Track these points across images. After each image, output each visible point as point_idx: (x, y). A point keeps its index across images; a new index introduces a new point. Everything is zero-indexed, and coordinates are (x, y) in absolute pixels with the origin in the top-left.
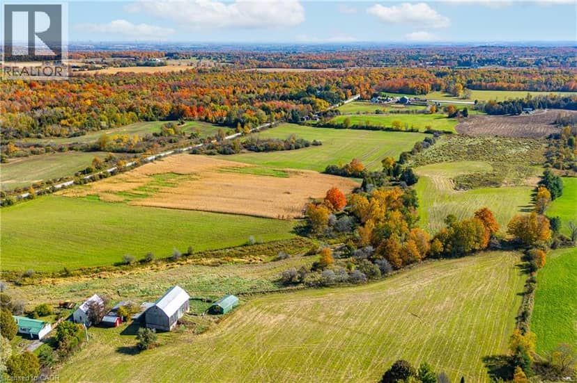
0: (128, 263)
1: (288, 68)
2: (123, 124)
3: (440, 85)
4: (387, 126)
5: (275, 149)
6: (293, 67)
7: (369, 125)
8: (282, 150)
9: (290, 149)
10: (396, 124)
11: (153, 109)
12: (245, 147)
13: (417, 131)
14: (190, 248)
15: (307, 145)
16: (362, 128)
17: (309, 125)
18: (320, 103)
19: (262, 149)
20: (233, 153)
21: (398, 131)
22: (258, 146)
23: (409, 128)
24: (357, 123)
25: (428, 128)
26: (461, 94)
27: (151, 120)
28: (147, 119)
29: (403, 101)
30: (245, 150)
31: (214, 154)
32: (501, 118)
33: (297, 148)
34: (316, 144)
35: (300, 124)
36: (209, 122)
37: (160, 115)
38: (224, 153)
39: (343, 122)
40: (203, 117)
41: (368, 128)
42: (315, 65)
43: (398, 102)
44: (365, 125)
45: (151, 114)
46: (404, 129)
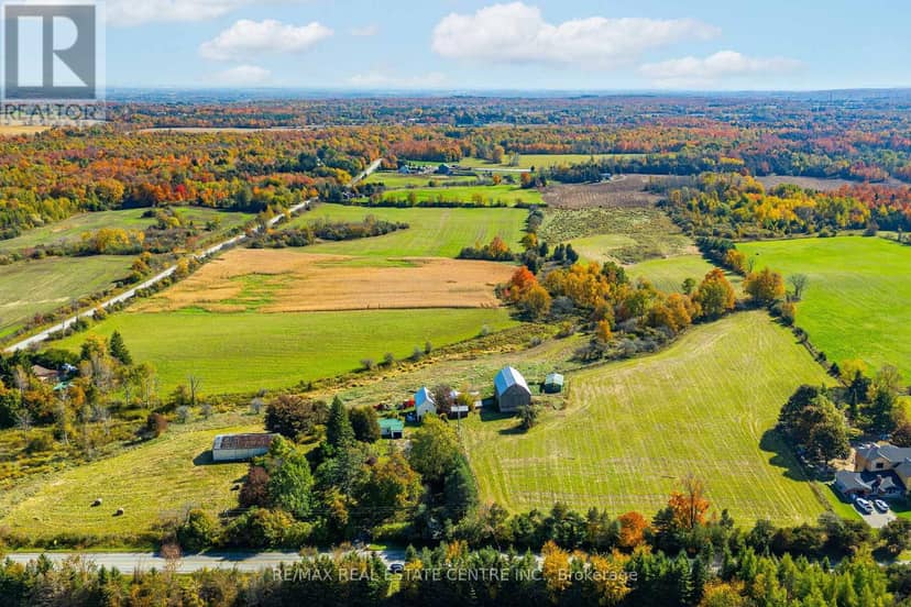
3: (469, 149)
4: (466, 202)
5: (360, 236)
7: (443, 201)
8: (368, 236)
9: (376, 235)
10: (478, 197)
12: (317, 236)
13: (505, 206)
15: (394, 229)
16: (434, 205)
17: (357, 204)
19: (343, 236)
20: (307, 244)
21: (483, 206)
22: (337, 231)
23: (495, 202)
24: (426, 199)
25: (519, 201)
26: (505, 159)
28: (91, 208)
29: (442, 170)
30: (318, 240)
31: (282, 247)
33: (385, 233)
34: (404, 227)
38: (294, 244)
41: (440, 205)
43: (436, 172)
44: (436, 201)
46: (487, 204)
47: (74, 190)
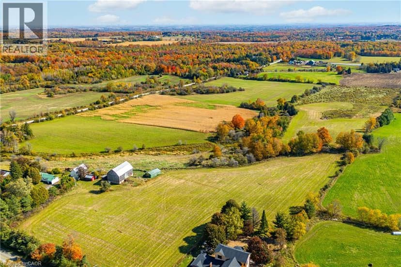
0: (108, 152)
1: (240, 41)
2: (125, 77)
3: (341, 53)
4: (292, 80)
5: (213, 93)
6: (244, 41)
7: (280, 78)
8: (218, 93)
9: (223, 92)
10: (298, 78)
11: (145, 68)
12: (195, 91)
13: (312, 83)
14: (143, 145)
15: (234, 90)
16: (276, 80)
17: (241, 78)
18: (253, 65)
19: (204, 92)
20: (186, 95)
21: (299, 82)
22: (203, 90)
23: (307, 81)
24: (272, 77)
25: (320, 81)
26: (354, 59)
27: (143, 74)
28: (140, 74)
29: (310, 63)
30: (194, 93)
31: (174, 95)
32: (375, 75)
33: (228, 92)
34: (241, 90)
35: (235, 77)
36: (177, 76)
37: (149, 71)
38: (181, 94)
39: (263, 77)
40: (174, 73)
41: (279, 80)
42: (259, 39)
43: (307, 64)
45: (143, 71)
46: (303, 81)
47: (137, 66)
